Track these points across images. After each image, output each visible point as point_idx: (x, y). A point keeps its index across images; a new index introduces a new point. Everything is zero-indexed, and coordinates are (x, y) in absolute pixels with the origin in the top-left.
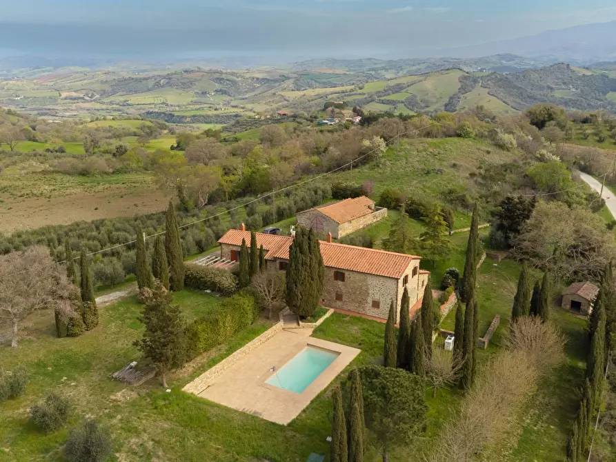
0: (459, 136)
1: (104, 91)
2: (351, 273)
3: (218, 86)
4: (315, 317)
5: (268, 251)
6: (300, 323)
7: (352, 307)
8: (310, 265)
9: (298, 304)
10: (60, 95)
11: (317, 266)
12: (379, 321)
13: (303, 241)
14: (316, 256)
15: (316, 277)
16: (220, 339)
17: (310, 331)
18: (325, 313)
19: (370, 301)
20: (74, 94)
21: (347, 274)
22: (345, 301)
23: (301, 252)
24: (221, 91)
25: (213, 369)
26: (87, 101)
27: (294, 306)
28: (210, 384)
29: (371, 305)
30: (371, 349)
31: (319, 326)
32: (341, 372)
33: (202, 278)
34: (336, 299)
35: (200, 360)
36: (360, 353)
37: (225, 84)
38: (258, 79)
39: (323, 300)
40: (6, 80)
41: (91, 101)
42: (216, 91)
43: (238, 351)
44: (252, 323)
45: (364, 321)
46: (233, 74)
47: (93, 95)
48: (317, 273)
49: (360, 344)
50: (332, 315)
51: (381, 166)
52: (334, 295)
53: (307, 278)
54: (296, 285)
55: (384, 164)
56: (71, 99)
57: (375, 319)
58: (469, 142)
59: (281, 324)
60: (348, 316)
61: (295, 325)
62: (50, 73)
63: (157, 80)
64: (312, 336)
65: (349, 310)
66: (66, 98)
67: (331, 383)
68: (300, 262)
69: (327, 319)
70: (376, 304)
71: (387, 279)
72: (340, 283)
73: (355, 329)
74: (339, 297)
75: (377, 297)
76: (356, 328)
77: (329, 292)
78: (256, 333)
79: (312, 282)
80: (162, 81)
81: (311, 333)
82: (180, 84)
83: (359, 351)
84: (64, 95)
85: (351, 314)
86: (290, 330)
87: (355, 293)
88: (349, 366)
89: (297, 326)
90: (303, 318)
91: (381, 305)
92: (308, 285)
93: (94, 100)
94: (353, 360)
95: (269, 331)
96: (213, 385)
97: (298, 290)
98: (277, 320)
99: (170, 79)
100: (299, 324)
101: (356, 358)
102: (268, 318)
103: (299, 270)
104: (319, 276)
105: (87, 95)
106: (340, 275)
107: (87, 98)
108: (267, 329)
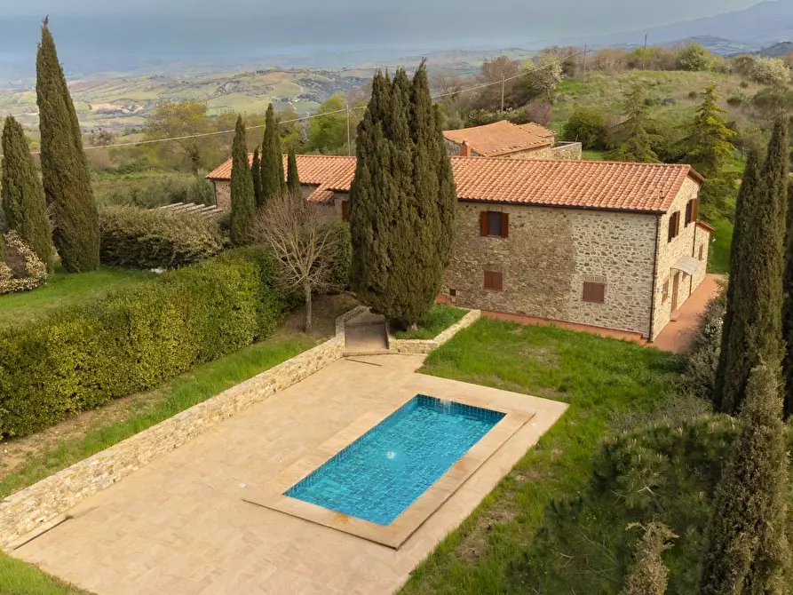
0: (686, 68)
1: (149, 100)
2: (524, 212)
3: (303, 90)
4: (431, 326)
5: (319, 185)
6: (391, 339)
7: (527, 304)
8: (414, 173)
9: (383, 285)
10: (91, 108)
11: (434, 177)
12: (604, 334)
13: (391, 104)
14: (432, 150)
15: (430, 207)
16: (143, 373)
17: (418, 361)
18: (457, 318)
19: (577, 283)
20: (109, 107)
21: (513, 215)
22: (511, 291)
23: (389, 135)
24: (307, 96)
25: (93, 461)
26: (128, 116)
27: (371, 289)
28: (71, 513)
29: (579, 296)
30: (597, 402)
31: (441, 347)
32: (514, 469)
33: (142, 235)
34: (485, 286)
35: (57, 434)
36: (568, 413)
37: (313, 87)
38: (357, 79)
39: (453, 293)
40: (19, 91)
41: (132, 115)
42: (301, 97)
43: (195, 409)
44: (256, 340)
45: (562, 336)
46: (324, 73)
47: (134, 107)
48: (435, 197)
49: (563, 389)
50: (476, 325)
51: (555, 102)
52: (480, 276)
53: (404, 207)
54: (375, 229)
55: (562, 100)
56: (105, 113)
57: (592, 331)
58: (707, 74)
59: (337, 342)
60: (518, 325)
61: (375, 346)
62: (79, 81)
63: (221, 85)
64: (421, 371)
65: (522, 314)
66: (98, 112)
67: (484, 505)
68: (385, 161)
69: (463, 330)
70: (594, 292)
71: (627, 217)
72: (496, 242)
73: (541, 353)
74: (493, 281)
75: (596, 272)
76: (543, 351)
77: (467, 271)
78: (261, 362)
79: (421, 221)
80: (227, 86)
81: (419, 365)
82: (251, 89)
83: (562, 407)
84: (96, 107)
85: (526, 321)
86: (362, 359)
87: (536, 266)
88: (537, 448)
89: (384, 350)
90: (398, 327)
91: (609, 294)
92: (408, 227)
93: (136, 114)
94: (549, 433)
95: (302, 358)
96: (84, 513)
97: (382, 243)
98: (329, 333)
99: (238, 82)
100: (387, 344)
101: (556, 426)
102: (304, 329)
103: (381, 184)
104: (441, 208)
105: (126, 106)
106: (495, 220)
107: (125, 111)
108: (295, 354)
